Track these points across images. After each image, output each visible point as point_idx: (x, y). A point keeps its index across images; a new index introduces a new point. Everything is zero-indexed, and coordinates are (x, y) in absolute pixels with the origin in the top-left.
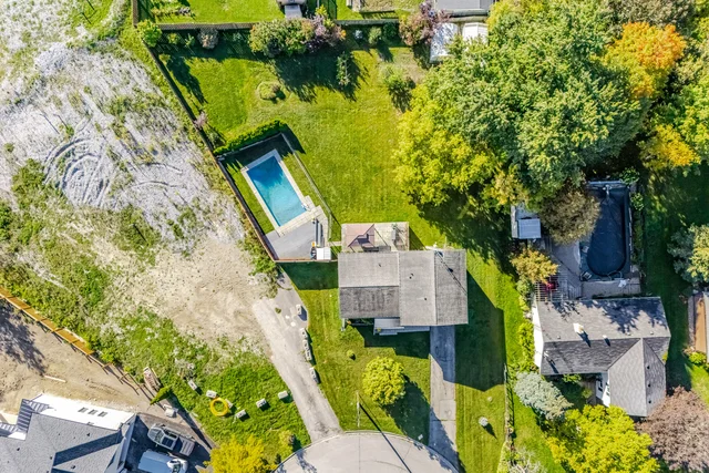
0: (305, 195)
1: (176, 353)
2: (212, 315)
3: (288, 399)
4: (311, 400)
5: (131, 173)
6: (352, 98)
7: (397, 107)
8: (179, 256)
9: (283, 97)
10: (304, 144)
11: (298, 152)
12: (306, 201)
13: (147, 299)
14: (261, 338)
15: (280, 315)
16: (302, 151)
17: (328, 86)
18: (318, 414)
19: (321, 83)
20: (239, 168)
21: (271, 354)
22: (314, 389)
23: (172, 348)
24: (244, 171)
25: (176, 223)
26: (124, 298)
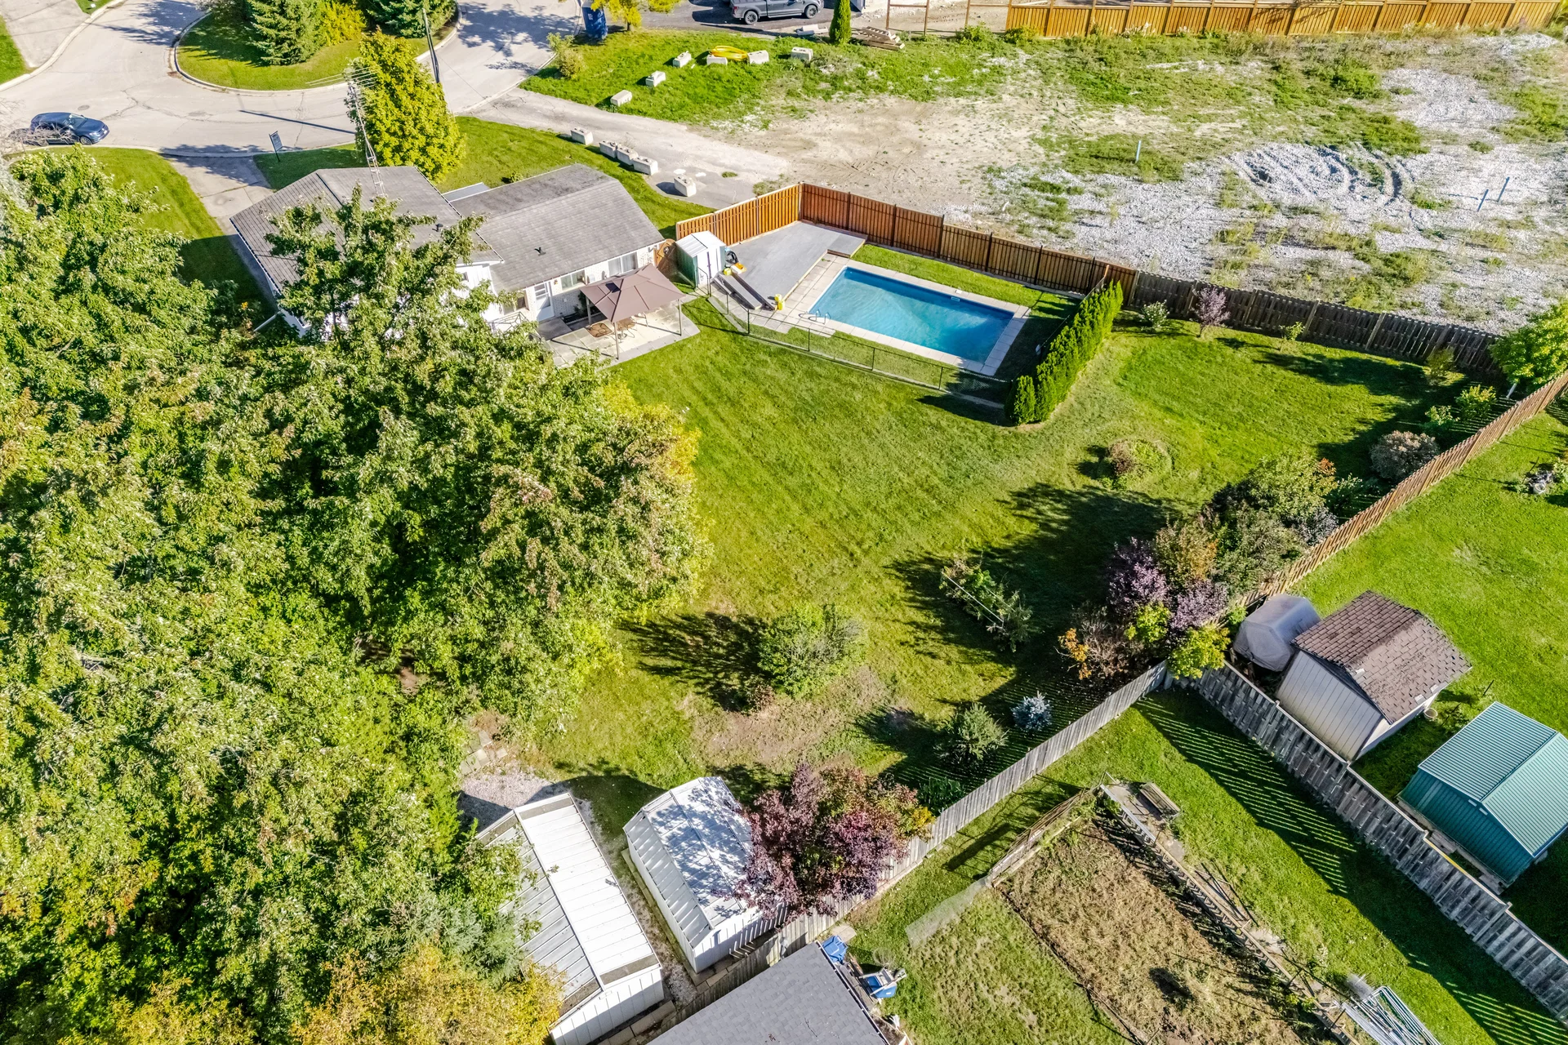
0: (838, 336)
1: (872, 74)
2: (855, 130)
3: (607, 104)
4: (559, 118)
5: (1236, 211)
6: (900, 568)
7: (750, 622)
8: (1004, 165)
9: (1085, 469)
10: (933, 414)
11: (938, 394)
12: (826, 326)
13: (994, 106)
14: (730, 137)
15: (719, 171)
16: (928, 400)
17: (1003, 552)
18: (532, 111)
19: (1026, 550)
20: (1041, 309)
21: (691, 130)
22: (565, 129)
23: (884, 74)
24: (1021, 312)
25: (1064, 195)
26: (1035, 93)
